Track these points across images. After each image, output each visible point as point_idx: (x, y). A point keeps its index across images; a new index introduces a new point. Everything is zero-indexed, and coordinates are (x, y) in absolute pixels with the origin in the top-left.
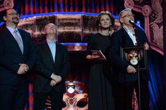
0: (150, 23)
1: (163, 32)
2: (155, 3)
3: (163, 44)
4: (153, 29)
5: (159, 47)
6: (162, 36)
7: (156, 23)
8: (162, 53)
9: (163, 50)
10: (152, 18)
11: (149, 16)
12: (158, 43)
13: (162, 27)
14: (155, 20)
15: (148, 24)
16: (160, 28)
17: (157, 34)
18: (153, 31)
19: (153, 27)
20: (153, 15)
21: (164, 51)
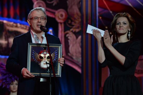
0: (65, 31)
1: (81, 44)
2: (71, 7)
3: (80, 58)
4: (68, 39)
5: (76, 62)
6: (80, 49)
7: (72, 31)
8: (79, 70)
9: (81, 66)
10: (68, 25)
11: (65, 23)
12: (74, 58)
13: (80, 37)
14: (71, 28)
15: (63, 33)
16: (77, 38)
17: (73, 46)
18: (68, 42)
19: (68, 36)
20: (70, 22)
21: (82, 68)
